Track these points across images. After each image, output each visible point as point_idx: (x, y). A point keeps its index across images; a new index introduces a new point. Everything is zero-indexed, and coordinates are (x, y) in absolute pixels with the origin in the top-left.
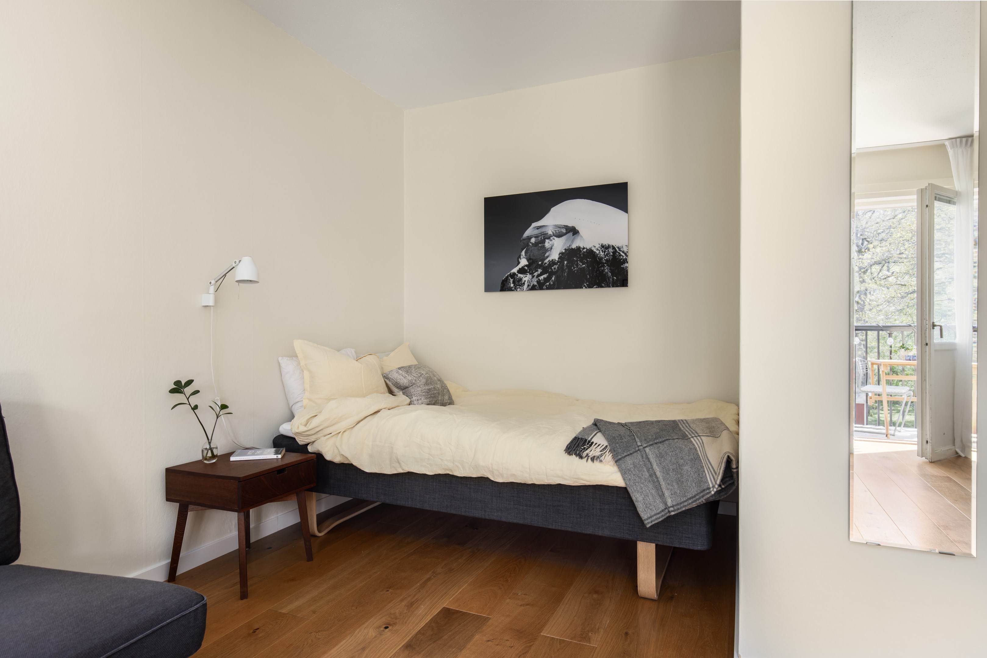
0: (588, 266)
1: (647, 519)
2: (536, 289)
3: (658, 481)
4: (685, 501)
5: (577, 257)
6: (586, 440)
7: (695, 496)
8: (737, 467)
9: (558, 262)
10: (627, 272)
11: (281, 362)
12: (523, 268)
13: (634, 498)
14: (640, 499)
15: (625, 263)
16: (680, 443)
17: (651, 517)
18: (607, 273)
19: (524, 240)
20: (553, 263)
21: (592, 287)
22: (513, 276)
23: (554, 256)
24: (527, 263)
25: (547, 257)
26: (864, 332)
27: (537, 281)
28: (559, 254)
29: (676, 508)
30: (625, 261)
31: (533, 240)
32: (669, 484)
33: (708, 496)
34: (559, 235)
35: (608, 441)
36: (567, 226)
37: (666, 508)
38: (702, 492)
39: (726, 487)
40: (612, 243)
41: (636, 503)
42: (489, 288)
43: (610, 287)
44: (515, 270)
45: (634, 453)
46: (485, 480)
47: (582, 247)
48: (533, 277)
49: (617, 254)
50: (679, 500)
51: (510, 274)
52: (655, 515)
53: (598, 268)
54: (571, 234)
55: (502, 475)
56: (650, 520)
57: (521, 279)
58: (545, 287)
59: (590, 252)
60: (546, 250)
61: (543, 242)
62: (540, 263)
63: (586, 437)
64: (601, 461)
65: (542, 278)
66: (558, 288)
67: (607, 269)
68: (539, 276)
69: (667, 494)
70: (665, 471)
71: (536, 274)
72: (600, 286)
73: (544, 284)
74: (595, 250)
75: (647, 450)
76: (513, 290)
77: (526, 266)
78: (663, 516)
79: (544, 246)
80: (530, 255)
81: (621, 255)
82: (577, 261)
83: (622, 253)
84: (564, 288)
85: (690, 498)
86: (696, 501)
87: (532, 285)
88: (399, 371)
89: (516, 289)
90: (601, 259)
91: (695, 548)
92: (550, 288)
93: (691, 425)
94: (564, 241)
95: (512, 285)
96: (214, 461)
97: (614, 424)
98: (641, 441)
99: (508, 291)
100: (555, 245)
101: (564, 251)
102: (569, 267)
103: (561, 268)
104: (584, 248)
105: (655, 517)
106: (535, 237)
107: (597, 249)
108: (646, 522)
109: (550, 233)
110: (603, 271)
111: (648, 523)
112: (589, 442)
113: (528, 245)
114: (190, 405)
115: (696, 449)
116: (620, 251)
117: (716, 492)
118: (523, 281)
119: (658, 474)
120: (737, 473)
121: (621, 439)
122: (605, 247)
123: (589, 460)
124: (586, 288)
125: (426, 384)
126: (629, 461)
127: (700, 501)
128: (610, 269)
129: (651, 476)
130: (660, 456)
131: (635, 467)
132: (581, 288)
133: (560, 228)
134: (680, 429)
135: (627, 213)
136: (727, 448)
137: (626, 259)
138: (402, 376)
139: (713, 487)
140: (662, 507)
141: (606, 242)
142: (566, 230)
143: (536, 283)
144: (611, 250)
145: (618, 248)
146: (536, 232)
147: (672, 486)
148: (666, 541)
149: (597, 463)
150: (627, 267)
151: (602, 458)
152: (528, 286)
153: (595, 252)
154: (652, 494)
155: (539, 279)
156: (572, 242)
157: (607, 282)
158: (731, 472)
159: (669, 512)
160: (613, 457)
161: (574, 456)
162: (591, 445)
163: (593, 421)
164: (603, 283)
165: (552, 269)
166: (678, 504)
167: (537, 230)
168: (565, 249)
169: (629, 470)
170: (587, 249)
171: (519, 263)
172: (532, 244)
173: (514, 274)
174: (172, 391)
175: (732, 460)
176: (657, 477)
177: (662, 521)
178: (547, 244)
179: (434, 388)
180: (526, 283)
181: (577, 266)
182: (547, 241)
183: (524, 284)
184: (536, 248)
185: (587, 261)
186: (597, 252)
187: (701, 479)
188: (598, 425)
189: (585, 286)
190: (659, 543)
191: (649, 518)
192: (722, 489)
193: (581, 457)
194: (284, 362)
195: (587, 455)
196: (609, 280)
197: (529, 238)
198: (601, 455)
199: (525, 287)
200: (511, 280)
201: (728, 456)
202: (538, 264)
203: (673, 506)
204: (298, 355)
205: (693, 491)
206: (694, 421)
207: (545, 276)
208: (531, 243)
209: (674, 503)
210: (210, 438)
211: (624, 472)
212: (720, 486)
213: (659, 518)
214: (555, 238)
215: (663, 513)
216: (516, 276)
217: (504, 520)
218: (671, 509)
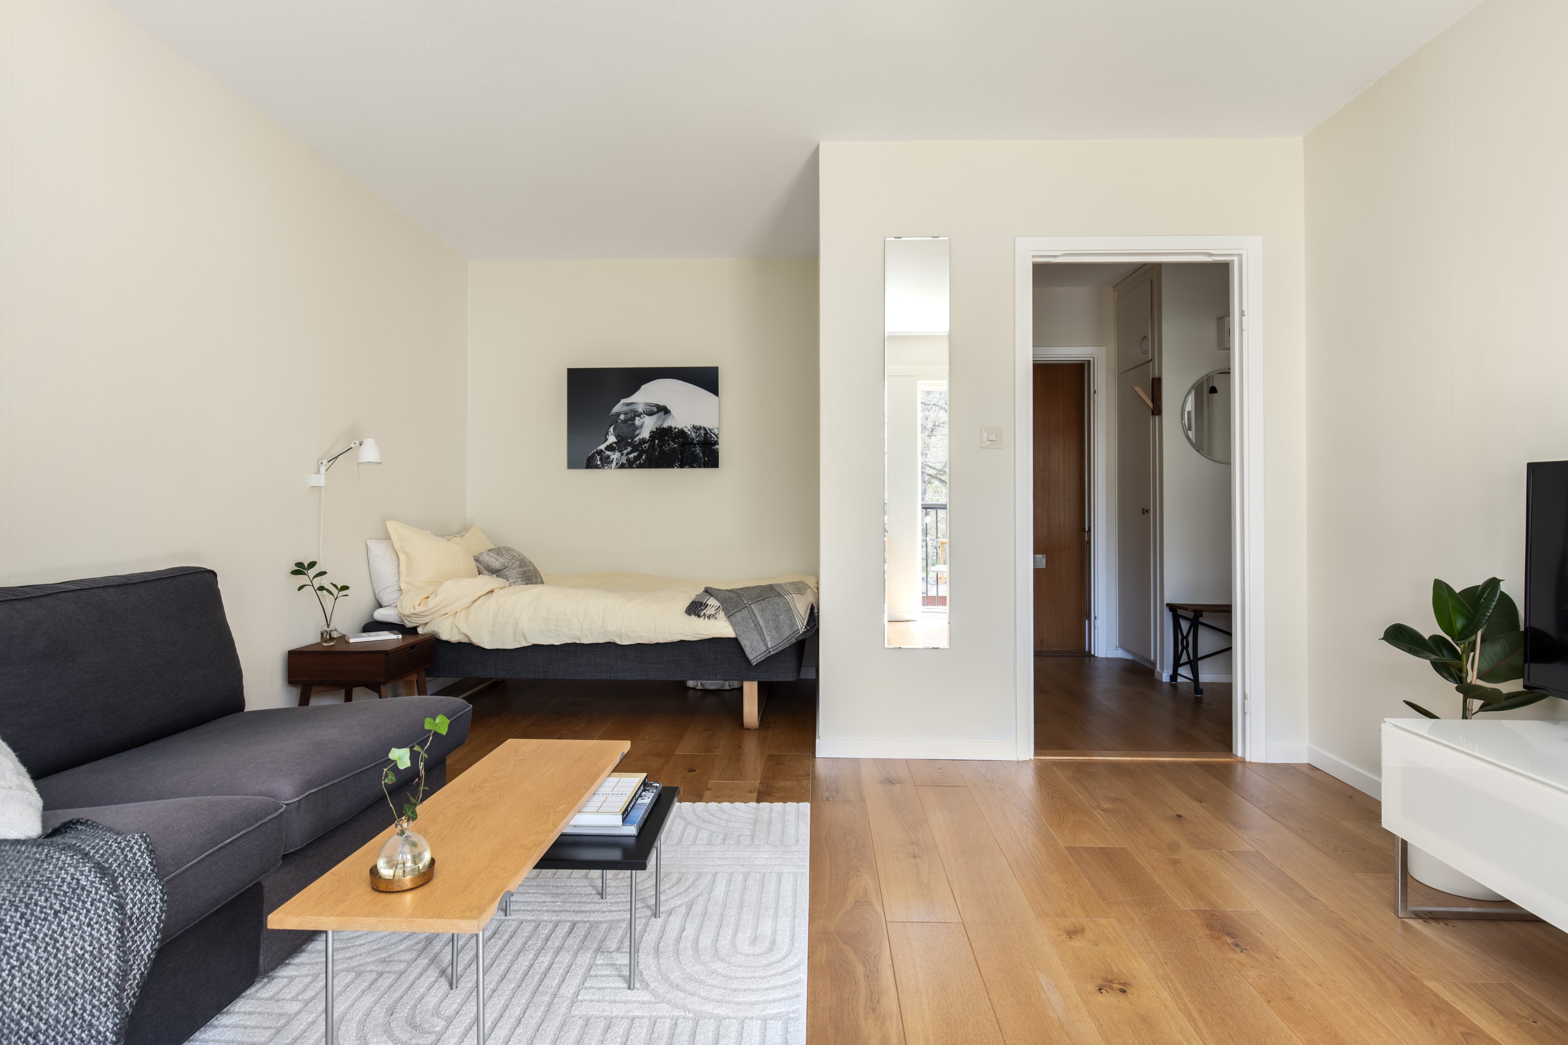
0: (679, 446)
1: (753, 659)
2: (625, 468)
3: (761, 629)
4: (781, 642)
5: (668, 437)
6: (702, 603)
7: (788, 637)
8: (818, 612)
9: (649, 440)
10: (718, 454)
11: (368, 544)
12: (611, 445)
13: (743, 645)
14: (748, 644)
15: (716, 445)
16: (777, 600)
17: (756, 657)
18: (699, 454)
19: (612, 416)
20: (643, 441)
21: (684, 467)
22: (600, 452)
23: (645, 434)
24: (615, 440)
25: (638, 435)
26: (935, 510)
27: (627, 460)
28: (650, 433)
29: (774, 648)
30: (716, 443)
31: (622, 417)
32: (769, 631)
33: (798, 635)
34: (651, 414)
35: (720, 603)
36: (658, 405)
37: (767, 650)
38: (793, 633)
39: (810, 628)
40: (703, 425)
41: (744, 648)
42: (572, 464)
43: (701, 467)
44: (602, 447)
45: (742, 609)
46: (613, 644)
47: (673, 426)
48: (622, 455)
49: (709, 435)
50: (777, 642)
51: (597, 451)
52: (759, 655)
53: (690, 448)
54: (663, 413)
55: (629, 638)
56: (755, 660)
57: (609, 457)
58: (635, 466)
59: (682, 433)
60: (637, 428)
61: (633, 419)
62: (630, 441)
63: (702, 601)
64: (716, 618)
65: (631, 456)
66: (649, 467)
67: (698, 450)
68: (628, 454)
69: (768, 638)
70: (766, 621)
71: (625, 452)
72: (691, 466)
73: (633, 462)
74: (686, 431)
75: (752, 606)
76: (600, 468)
77: (615, 443)
78: (765, 655)
79: (634, 423)
80: (619, 432)
81: (712, 437)
82: (669, 440)
83: (713, 435)
84: (655, 468)
85: (785, 639)
86: (789, 640)
87: (620, 463)
88: (490, 553)
89: (603, 467)
90: (693, 439)
91: (788, 680)
92: (640, 466)
93: (784, 587)
94: (655, 420)
95: (599, 463)
96: (332, 644)
97: (722, 590)
98: (747, 600)
99: (594, 468)
100: (646, 423)
101: (655, 430)
102: (660, 446)
103: (652, 446)
104: (675, 428)
105: (759, 657)
106: (625, 414)
107: (689, 430)
108: (752, 662)
109: (640, 410)
110: (695, 451)
111: (754, 662)
112: (705, 604)
113: (617, 422)
114: (313, 586)
115: (789, 603)
116: (712, 433)
117: (803, 632)
118: (611, 459)
119: (761, 623)
120: (818, 616)
121: (731, 599)
122: (697, 429)
123: (706, 618)
124: (678, 467)
125: (521, 566)
126: (739, 616)
127: (792, 640)
128: (702, 450)
129: (755, 626)
130: (762, 610)
131: (743, 620)
132: (673, 467)
133: (651, 406)
134: (776, 590)
135: (718, 396)
136: (810, 598)
137: (717, 441)
138: (494, 558)
139: (801, 628)
140: (764, 649)
141: (697, 424)
142: (658, 408)
143: (625, 462)
144: (702, 432)
145: (709, 429)
146: (626, 409)
147: (772, 632)
148: (766, 678)
149: (712, 621)
150: (717, 449)
151: (717, 616)
152: (617, 464)
153: (687, 433)
154: (757, 640)
155: (629, 458)
156: (664, 421)
157: (698, 462)
158: (814, 616)
159: (770, 652)
160: (725, 614)
161: (693, 616)
162: (706, 607)
163: (703, 589)
164: (694, 463)
165: (642, 448)
166: (776, 645)
167: (627, 407)
168: (656, 428)
169: (739, 623)
170: (679, 430)
171: (606, 440)
172: (621, 421)
173: (601, 451)
174: (295, 573)
175: (814, 607)
176: (760, 627)
177: (764, 660)
178: (638, 421)
179: (529, 570)
180: (614, 461)
181: (669, 446)
182: (637, 418)
183: (612, 461)
184: (625, 425)
185: (679, 441)
186: (689, 433)
187: (793, 623)
188: (708, 591)
189: (676, 466)
190: (761, 680)
191: (755, 658)
192: (808, 630)
193: (699, 616)
194: (372, 544)
195: (704, 614)
196: (701, 461)
197: (618, 414)
198: (716, 614)
199: (614, 464)
200: (598, 458)
201: (812, 604)
202: (628, 442)
203: (772, 648)
204: (392, 537)
205: (787, 633)
206: (785, 584)
207: (635, 454)
208: (619, 419)
209: (773, 645)
210: (329, 621)
211: (734, 627)
212: (806, 628)
213: (762, 657)
214: (646, 416)
215: (765, 654)
216: (603, 453)
217: (629, 678)
218: (771, 650)
